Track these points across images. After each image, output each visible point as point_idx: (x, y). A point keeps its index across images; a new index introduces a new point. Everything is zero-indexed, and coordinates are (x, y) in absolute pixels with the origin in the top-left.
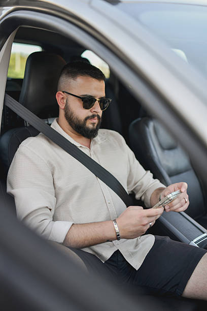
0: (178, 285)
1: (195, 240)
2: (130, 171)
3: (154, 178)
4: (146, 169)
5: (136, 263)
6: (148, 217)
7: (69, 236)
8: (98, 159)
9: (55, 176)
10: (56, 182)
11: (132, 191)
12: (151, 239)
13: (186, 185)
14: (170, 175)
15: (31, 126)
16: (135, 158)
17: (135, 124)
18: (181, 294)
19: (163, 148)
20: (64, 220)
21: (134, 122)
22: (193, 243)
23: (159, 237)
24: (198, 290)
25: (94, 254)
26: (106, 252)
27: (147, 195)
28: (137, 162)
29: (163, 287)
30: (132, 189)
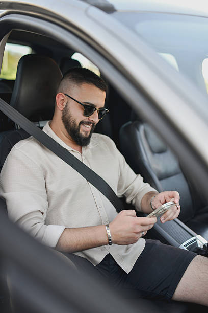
0: (168, 288)
1: (184, 244)
2: (121, 175)
3: (145, 181)
4: (137, 173)
5: (127, 266)
7: (61, 241)
8: (89, 163)
10: (48, 186)
11: (123, 195)
12: (142, 243)
14: (160, 179)
15: (21, 129)
16: (126, 163)
17: (126, 128)
18: (171, 297)
19: (153, 152)
20: (55, 225)
21: (125, 125)
22: (183, 246)
23: (150, 241)
24: (187, 293)
25: (86, 258)
26: (98, 256)
27: (138, 198)
28: (127, 166)
29: (153, 290)
30: (123, 194)
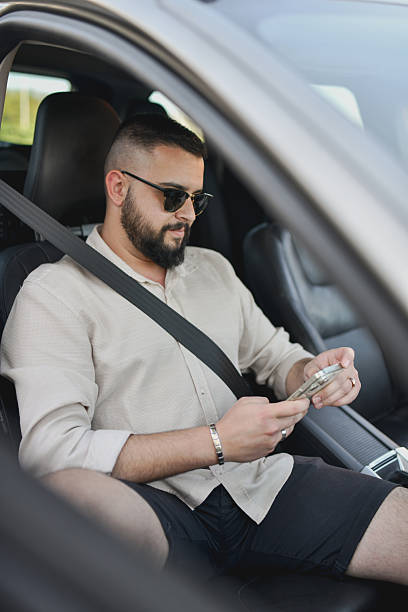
0: (339, 551)
1: (373, 464)
2: (245, 328)
3: (292, 340)
5: (257, 510)
6: (280, 417)
9: (97, 342)
10: (98, 354)
11: (249, 368)
12: (285, 463)
13: (351, 352)
14: (325, 336)
16: (254, 304)
17: (256, 236)
18: (345, 570)
19: (311, 283)
22: (370, 470)
23: (302, 459)
24: (376, 561)
25: (175, 493)
26: (197, 489)
27: (280, 374)
28: (258, 311)
29: (308, 557)
30: (249, 365)
